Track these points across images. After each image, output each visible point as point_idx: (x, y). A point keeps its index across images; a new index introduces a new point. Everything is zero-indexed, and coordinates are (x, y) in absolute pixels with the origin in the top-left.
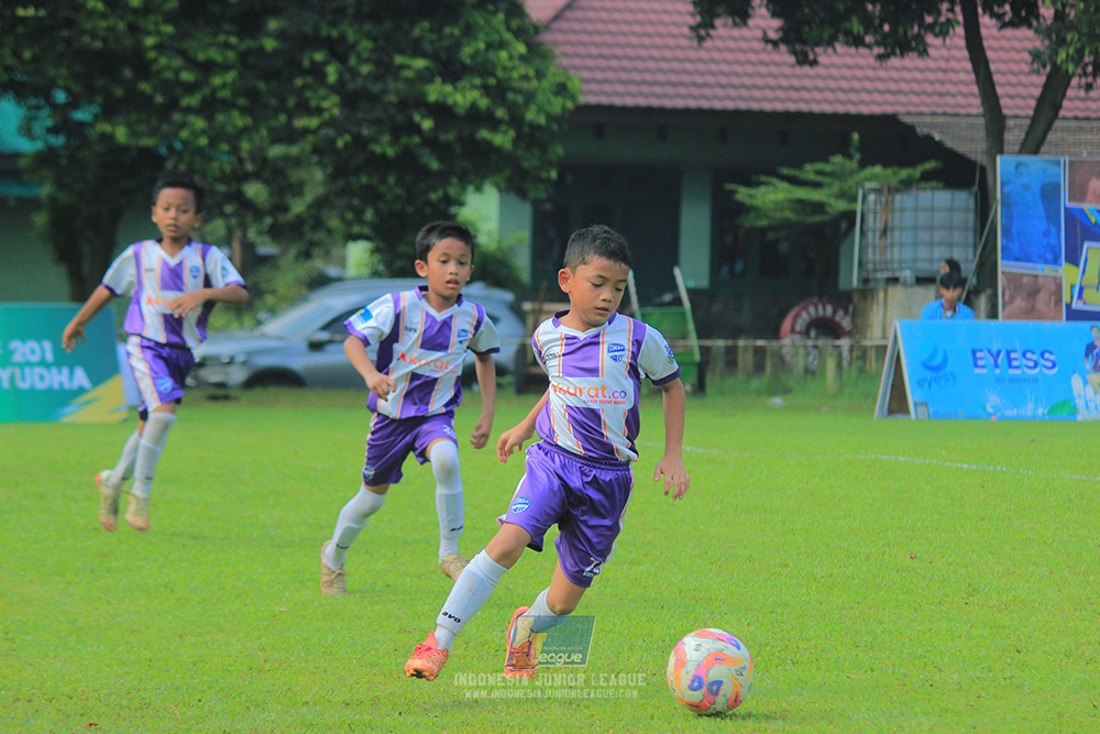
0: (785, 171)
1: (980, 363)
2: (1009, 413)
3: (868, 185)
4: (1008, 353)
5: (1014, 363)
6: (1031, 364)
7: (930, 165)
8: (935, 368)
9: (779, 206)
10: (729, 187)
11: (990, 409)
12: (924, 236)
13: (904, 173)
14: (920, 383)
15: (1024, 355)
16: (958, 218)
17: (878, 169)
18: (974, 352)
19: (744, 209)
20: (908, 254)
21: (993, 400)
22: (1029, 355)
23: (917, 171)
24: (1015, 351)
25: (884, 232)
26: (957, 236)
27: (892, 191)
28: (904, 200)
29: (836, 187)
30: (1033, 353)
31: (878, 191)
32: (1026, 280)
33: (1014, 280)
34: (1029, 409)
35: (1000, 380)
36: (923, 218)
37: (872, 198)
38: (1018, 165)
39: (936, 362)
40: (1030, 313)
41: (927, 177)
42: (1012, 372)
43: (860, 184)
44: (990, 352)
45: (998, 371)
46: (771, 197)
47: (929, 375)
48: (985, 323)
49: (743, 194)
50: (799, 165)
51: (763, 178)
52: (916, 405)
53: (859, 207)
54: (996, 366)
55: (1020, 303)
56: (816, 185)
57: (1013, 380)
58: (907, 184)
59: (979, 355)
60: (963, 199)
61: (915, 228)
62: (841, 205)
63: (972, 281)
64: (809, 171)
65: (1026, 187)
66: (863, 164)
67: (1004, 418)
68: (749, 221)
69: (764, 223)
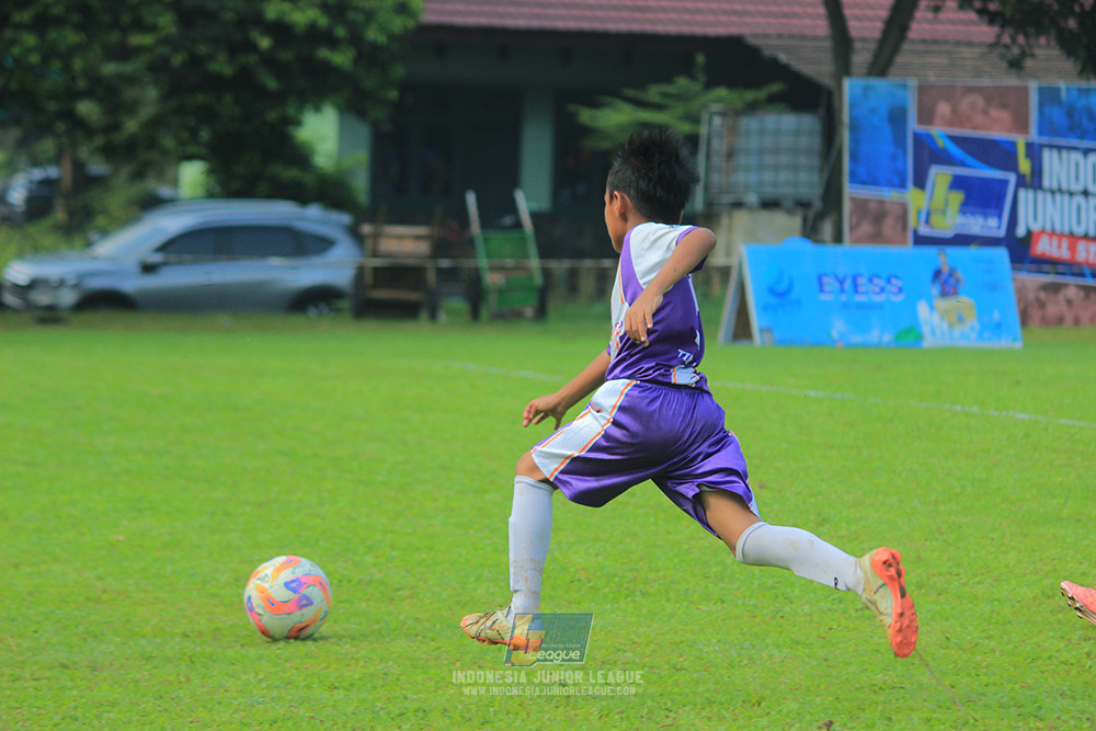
0: (630, 92)
1: (827, 288)
2: (856, 339)
3: (716, 107)
4: (855, 279)
5: (861, 289)
6: (877, 289)
7: (775, 88)
8: (780, 295)
9: (622, 128)
10: (572, 108)
11: (835, 335)
12: (769, 159)
13: (750, 95)
14: (766, 308)
15: (871, 281)
16: (804, 142)
17: (722, 92)
18: (820, 279)
19: (587, 131)
20: (752, 177)
21: (838, 327)
22: (876, 281)
23: (762, 94)
24: (860, 275)
25: (731, 154)
26: (803, 160)
27: (737, 113)
28: (750, 123)
29: (680, 109)
30: (879, 277)
31: (723, 114)
32: (873, 206)
33: (861, 206)
34: (874, 336)
35: (845, 306)
36: (768, 141)
37: (717, 121)
38: (866, 89)
39: (782, 286)
40: (877, 238)
41: (773, 100)
42: (859, 298)
43: (705, 106)
44: (836, 277)
45: (844, 298)
46: (615, 119)
47: (773, 300)
48: (831, 250)
49: (586, 116)
50: (642, 86)
51: (608, 99)
52: (762, 331)
53: (703, 130)
54: (842, 291)
55: (866, 228)
56: (659, 107)
57: (860, 307)
58: (752, 108)
59: (826, 280)
60: (809, 123)
61: (761, 152)
62: (685, 128)
63: (818, 205)
64: (653, 93)
65: (873, 111)
66: (709, 85)
67: (850, 346)
68: (592, 144)
69: (605, 145)
